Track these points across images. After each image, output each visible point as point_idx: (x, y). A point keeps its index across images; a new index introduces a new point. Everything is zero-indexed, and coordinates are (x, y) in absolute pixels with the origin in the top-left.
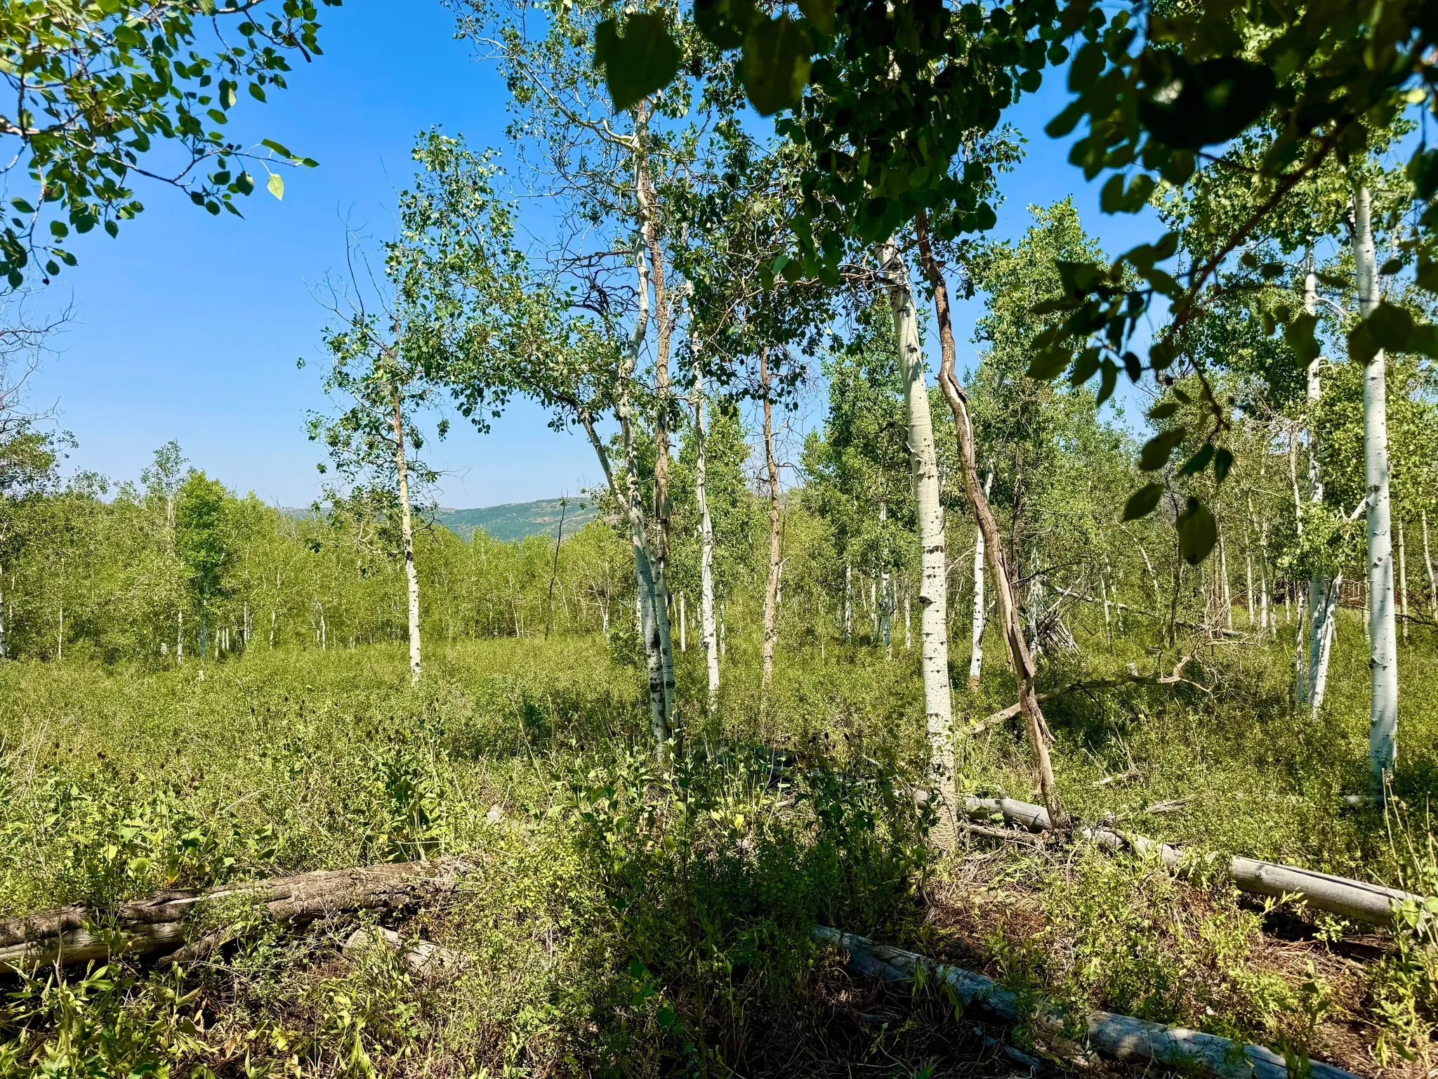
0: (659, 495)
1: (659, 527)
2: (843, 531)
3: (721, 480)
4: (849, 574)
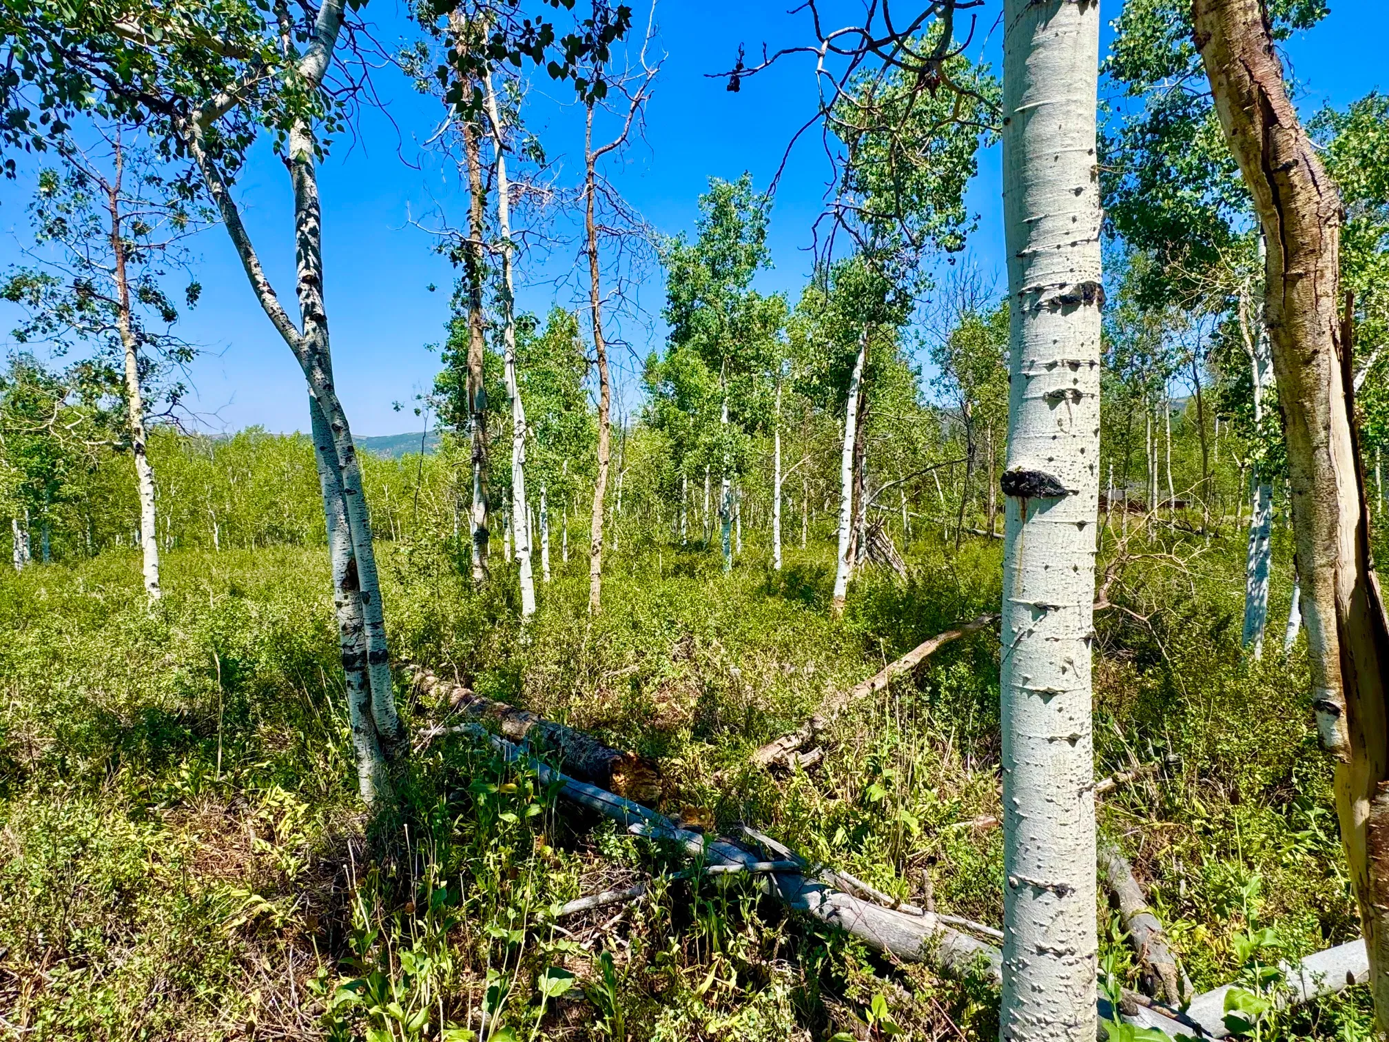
0: (472, 385)
1: (474, 423)
2: (680, 444)
3: (554, 381)
4: (685, 486)
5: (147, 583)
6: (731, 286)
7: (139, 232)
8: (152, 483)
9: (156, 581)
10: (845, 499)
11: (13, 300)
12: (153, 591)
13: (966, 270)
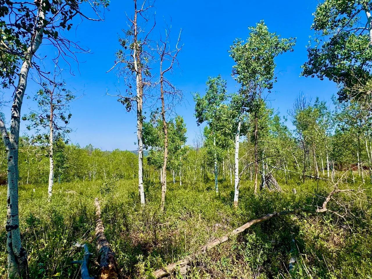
5: (49, 191)
6: (215, 106)
7: (58, 102)
8: (53, 165)
9: (51, 191)
10: (236, 169)
11: (24, 120)
12: (50, 194)
13: (301, 98)
